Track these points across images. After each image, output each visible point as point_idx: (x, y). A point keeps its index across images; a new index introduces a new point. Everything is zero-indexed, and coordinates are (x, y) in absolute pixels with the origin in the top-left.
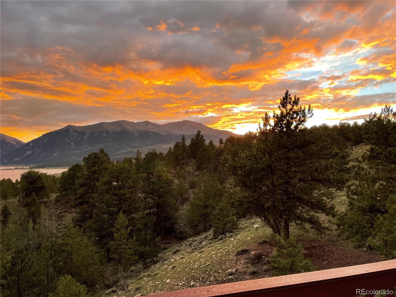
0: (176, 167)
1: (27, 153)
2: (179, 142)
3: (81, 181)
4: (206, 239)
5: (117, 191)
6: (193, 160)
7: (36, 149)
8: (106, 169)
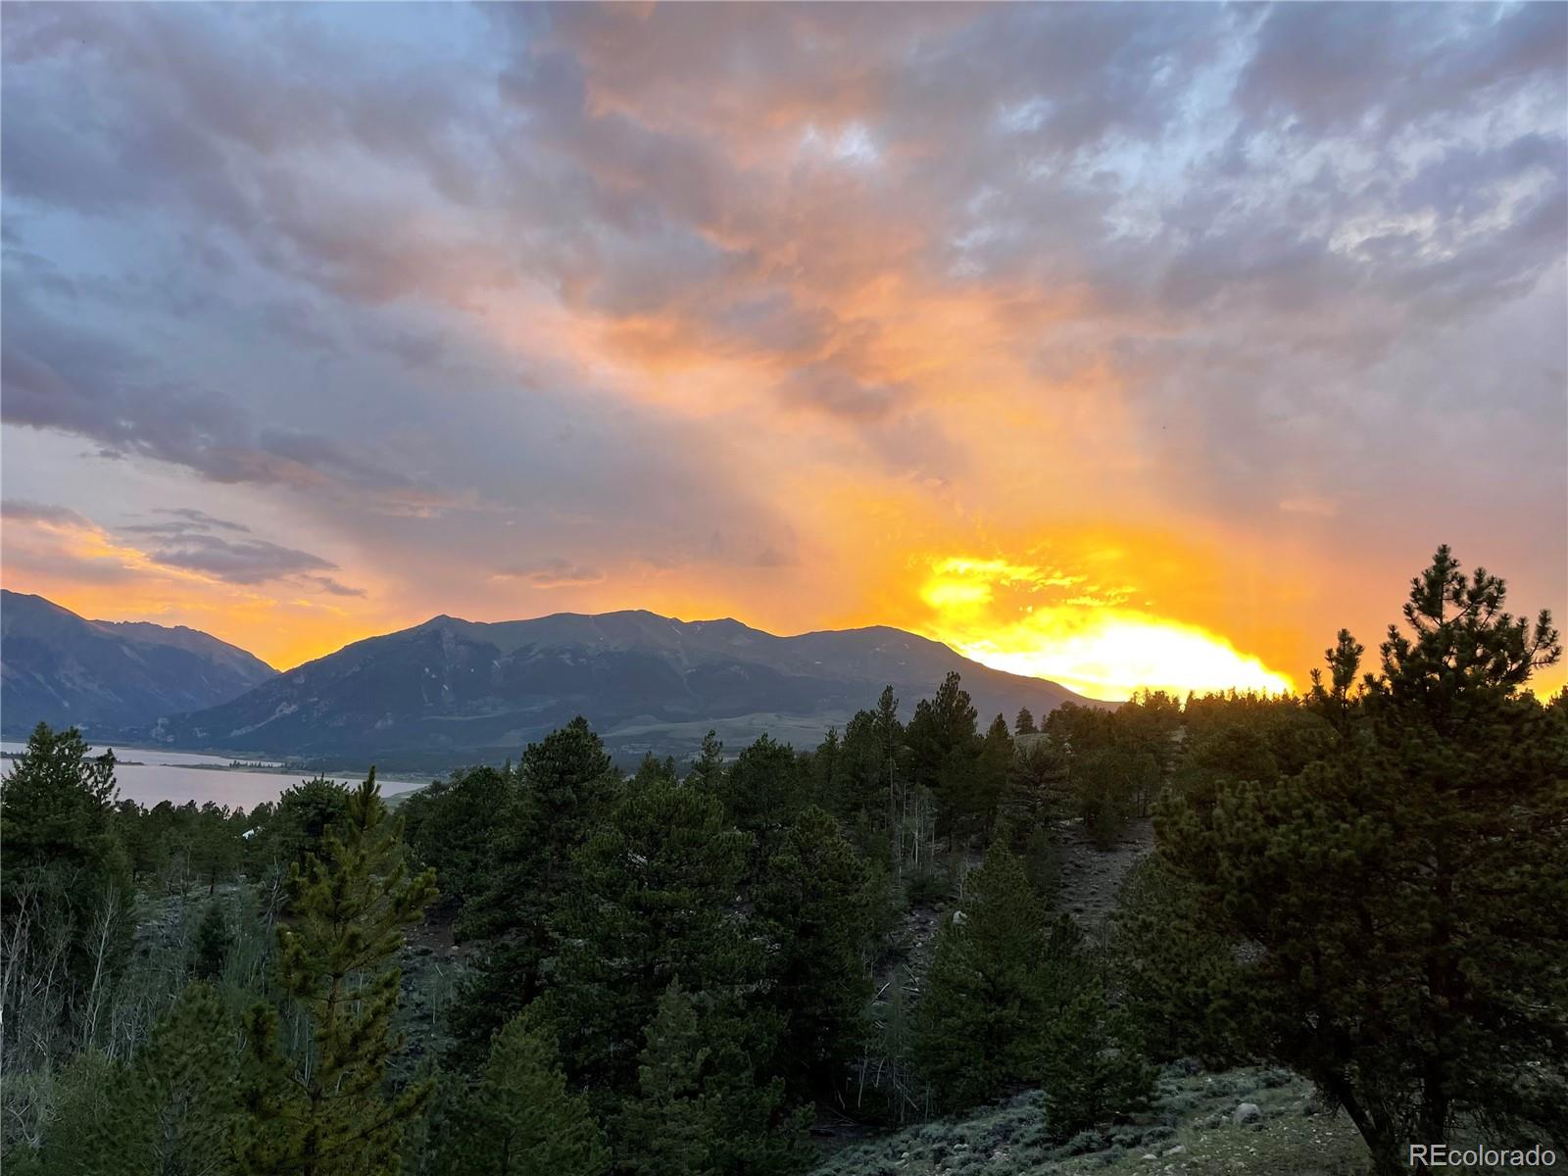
0: (853, 813)
1: (281, 711)
2: (868, 712)
3: (507, 838)
4: (1005, 1138)
5: (648, 893)
6: (927, 790)
7: (316, 699)
8: (605, 798)
